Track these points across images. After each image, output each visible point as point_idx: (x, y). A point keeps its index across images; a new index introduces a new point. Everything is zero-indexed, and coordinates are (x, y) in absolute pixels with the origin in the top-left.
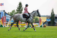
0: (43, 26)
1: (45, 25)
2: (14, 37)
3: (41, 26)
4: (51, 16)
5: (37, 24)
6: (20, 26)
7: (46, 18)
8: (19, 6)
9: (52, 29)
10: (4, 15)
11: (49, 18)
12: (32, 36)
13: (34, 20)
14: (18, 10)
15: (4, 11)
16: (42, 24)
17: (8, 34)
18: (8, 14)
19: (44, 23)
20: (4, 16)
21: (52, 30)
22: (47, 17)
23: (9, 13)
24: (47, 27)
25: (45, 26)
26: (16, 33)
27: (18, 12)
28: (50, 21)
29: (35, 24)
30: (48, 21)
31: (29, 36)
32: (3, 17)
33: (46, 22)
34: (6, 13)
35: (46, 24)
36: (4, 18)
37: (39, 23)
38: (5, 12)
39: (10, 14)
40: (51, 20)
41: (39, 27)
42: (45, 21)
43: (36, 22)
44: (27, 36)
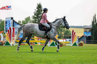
0: (77, 44)
1: (81, 42)
2: (29, 63)
3: (75, 44)
4: (91, 27)
5: (68, 40)
6: (40, 44)
7: (83, 30)
8: (37, 10)
9: (94, 49)
10: (12, 25)
11: (88, 30)
12: (60, 61)
13: (63, 33)
14: (35, 16)
15: (12, 18)
16: (76, 40)
17: (18, 58)
18: (18, 24)
19: (80, 39)
20: (12, 27)
21: (94, 51)
22: (86, 28)
23: (20, 21)
24: (85, 45)
25: (81, 45)
26: (33, 55)
27: (35, 21)
28: (89, 35)
29: (65, 40)
30: (86, 35)
31: (54, 61)
32: (10, 28)
33: (83, 36)
34: (16, 22)
35: (83, 41)
36: (12, 30)
37: (71, 39)
38: (14, 21)
39: (22, 23)
40: (92, 34)
41: (72, 45)
42: (81, 35)
43: (65, 38)
44: (50, 61)
